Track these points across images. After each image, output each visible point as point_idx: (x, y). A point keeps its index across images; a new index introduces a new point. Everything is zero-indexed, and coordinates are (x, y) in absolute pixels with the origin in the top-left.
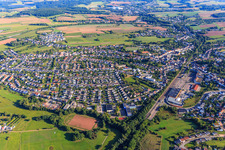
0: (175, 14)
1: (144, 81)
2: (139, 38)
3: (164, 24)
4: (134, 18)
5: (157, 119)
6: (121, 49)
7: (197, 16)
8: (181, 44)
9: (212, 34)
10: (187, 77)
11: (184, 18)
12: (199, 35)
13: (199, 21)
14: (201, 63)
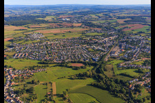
0: (104, 21)
1: (98, 50)
2: (88, 34)
3: (99, 27)
4: (80, 25)
5: (109, 61)
6: (81, 39)
7: (116, 22)
8: (111, 35)
9: (126, 30)
10: (118, 47)
11: (109, 23)
12: (119, 31)
13: (118, 24)
14: (123, 42)
